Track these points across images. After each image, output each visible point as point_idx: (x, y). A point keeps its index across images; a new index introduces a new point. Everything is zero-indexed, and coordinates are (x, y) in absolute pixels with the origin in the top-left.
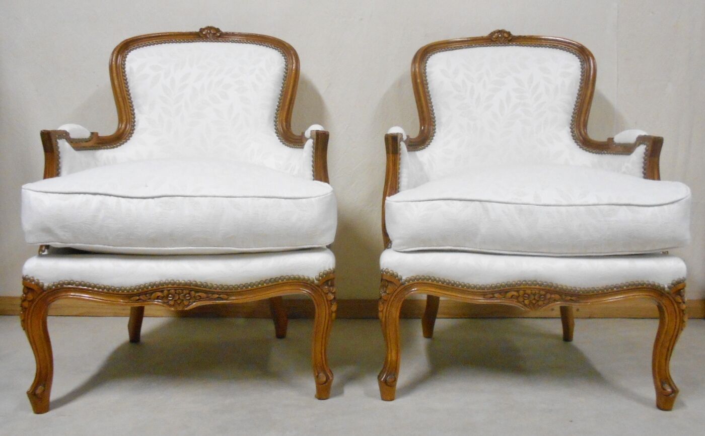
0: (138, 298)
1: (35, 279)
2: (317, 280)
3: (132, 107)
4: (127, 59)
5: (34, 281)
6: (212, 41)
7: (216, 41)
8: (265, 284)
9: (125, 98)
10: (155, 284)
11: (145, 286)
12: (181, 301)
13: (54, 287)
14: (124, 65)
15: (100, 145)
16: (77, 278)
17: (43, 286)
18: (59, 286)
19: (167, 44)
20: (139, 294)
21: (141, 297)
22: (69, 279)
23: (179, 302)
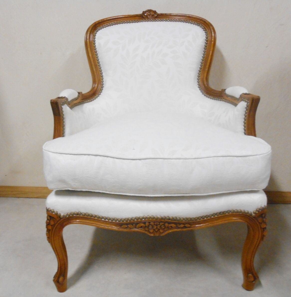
0: (127, 226)
1: (55, 211)
2: (254, 213)
3: (101, 71)
4: (96, 37)
5: (54, 212)
6: (152, 21)
7: (154, 21)
8: (216, 216)
9: (96, 65)
10: (139, 218)
11: (132, 219)
12: (158, 230)
13: (67, 216)
14: (95, 41)
15: (84, 100)
16: (83, 211)
17: (60, 215)
18: (71, 215)
19: (121, 24)
20: (127, 224)
21: (129, 226)
22: (77, 211)
23: (156, 230)
